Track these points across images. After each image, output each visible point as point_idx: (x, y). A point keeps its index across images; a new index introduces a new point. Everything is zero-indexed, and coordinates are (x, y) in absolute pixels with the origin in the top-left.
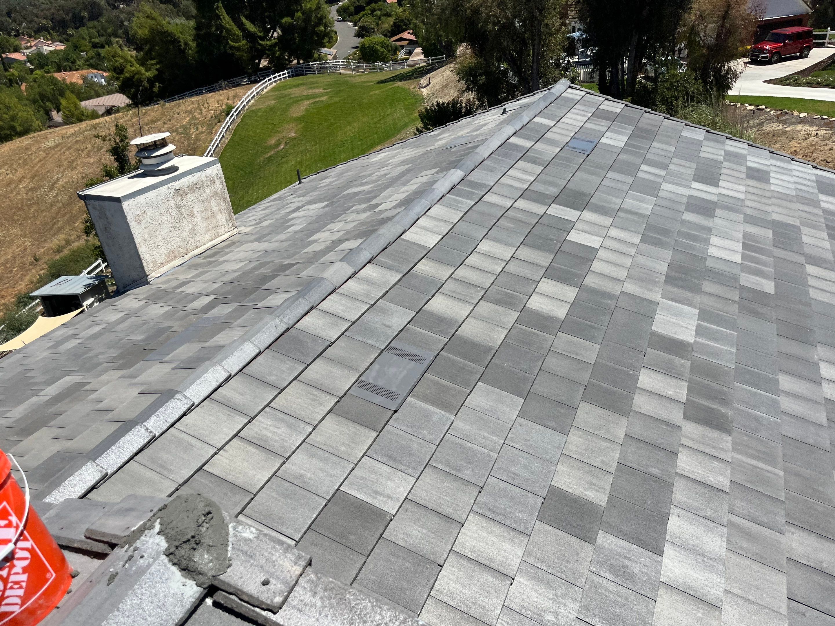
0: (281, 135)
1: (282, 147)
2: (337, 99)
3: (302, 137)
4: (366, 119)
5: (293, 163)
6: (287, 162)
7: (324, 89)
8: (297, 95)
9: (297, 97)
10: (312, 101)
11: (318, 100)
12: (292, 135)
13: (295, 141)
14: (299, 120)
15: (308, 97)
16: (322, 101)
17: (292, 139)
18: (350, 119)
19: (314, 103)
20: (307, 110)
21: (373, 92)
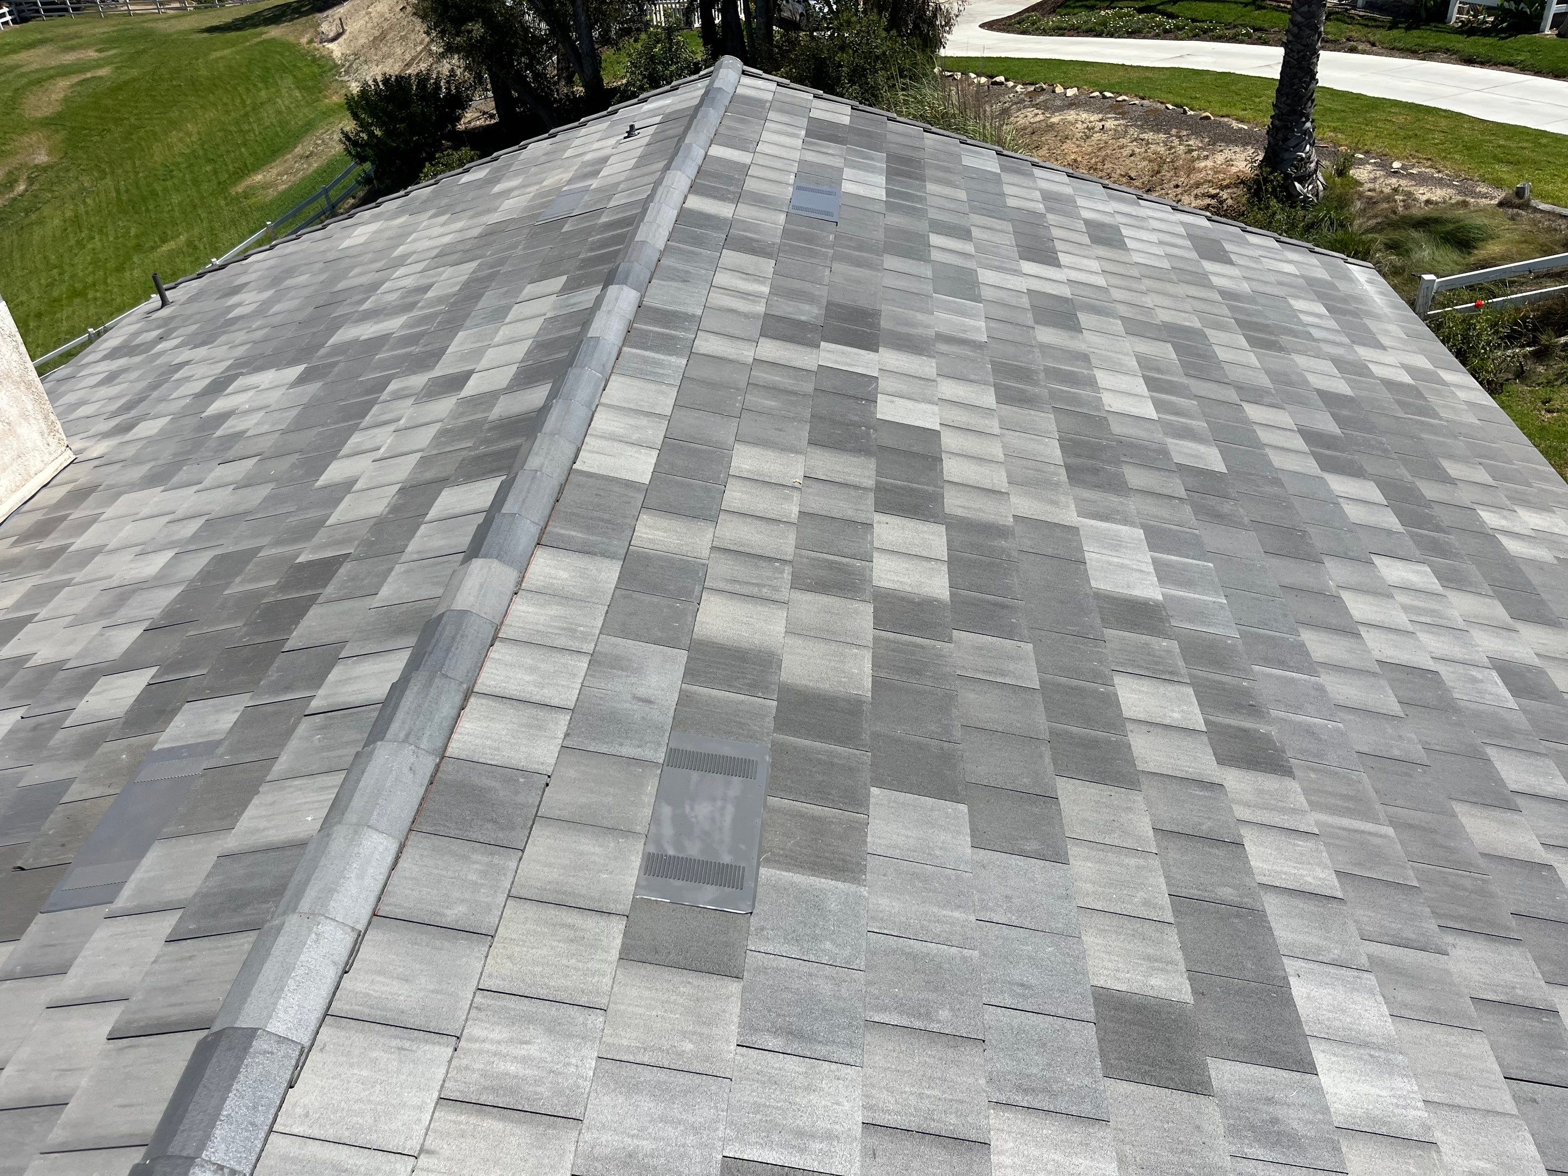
0: (14, 162)
1: (22, 187)
2: (135, 72)
3: (66, 163)
4: (211, 114)
5: (56, 222)
6: (41, 222)
7: (99, 51)
8: (34, 66)
9: (37, 71)
10: (75, 79)
11: (89, 75)
12: (42, 158)
13: (51, 174)
14: (48, 123)
15: (65, 71)
16: (101, 78)
17: (44, 169)
18: (174, 114)
19: (81, 83)
20: (66, 99)
21: (218, 54)
